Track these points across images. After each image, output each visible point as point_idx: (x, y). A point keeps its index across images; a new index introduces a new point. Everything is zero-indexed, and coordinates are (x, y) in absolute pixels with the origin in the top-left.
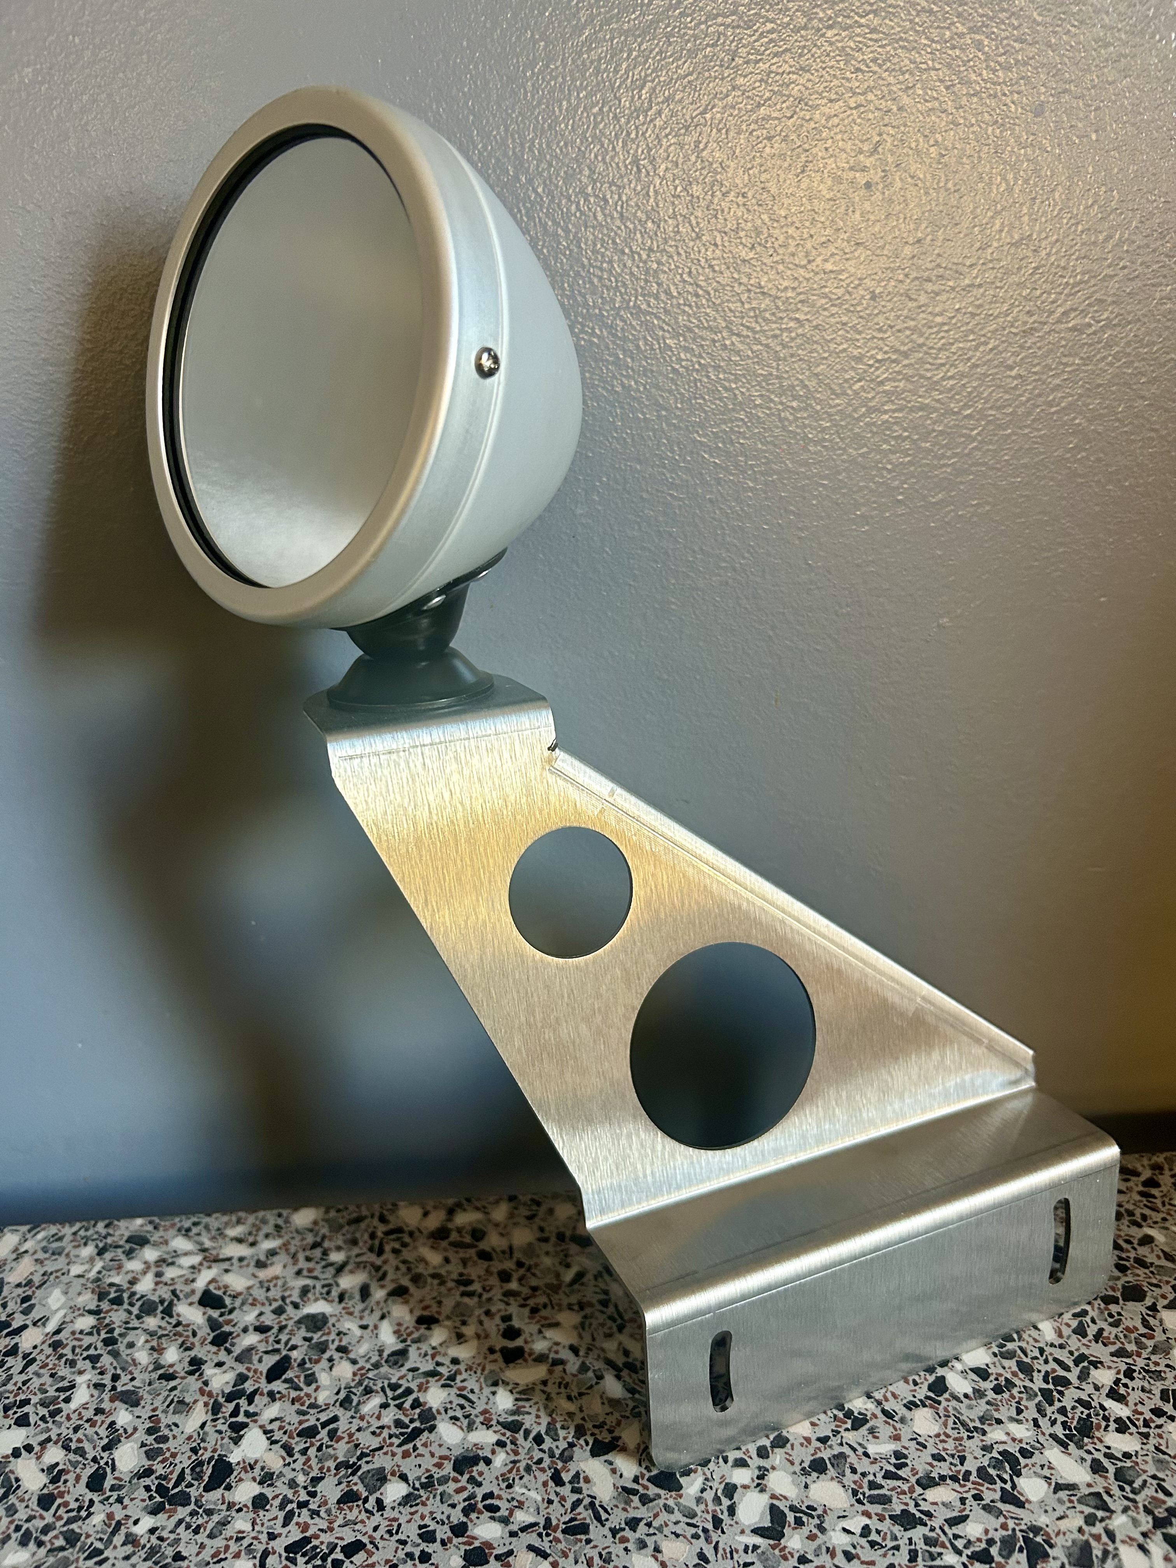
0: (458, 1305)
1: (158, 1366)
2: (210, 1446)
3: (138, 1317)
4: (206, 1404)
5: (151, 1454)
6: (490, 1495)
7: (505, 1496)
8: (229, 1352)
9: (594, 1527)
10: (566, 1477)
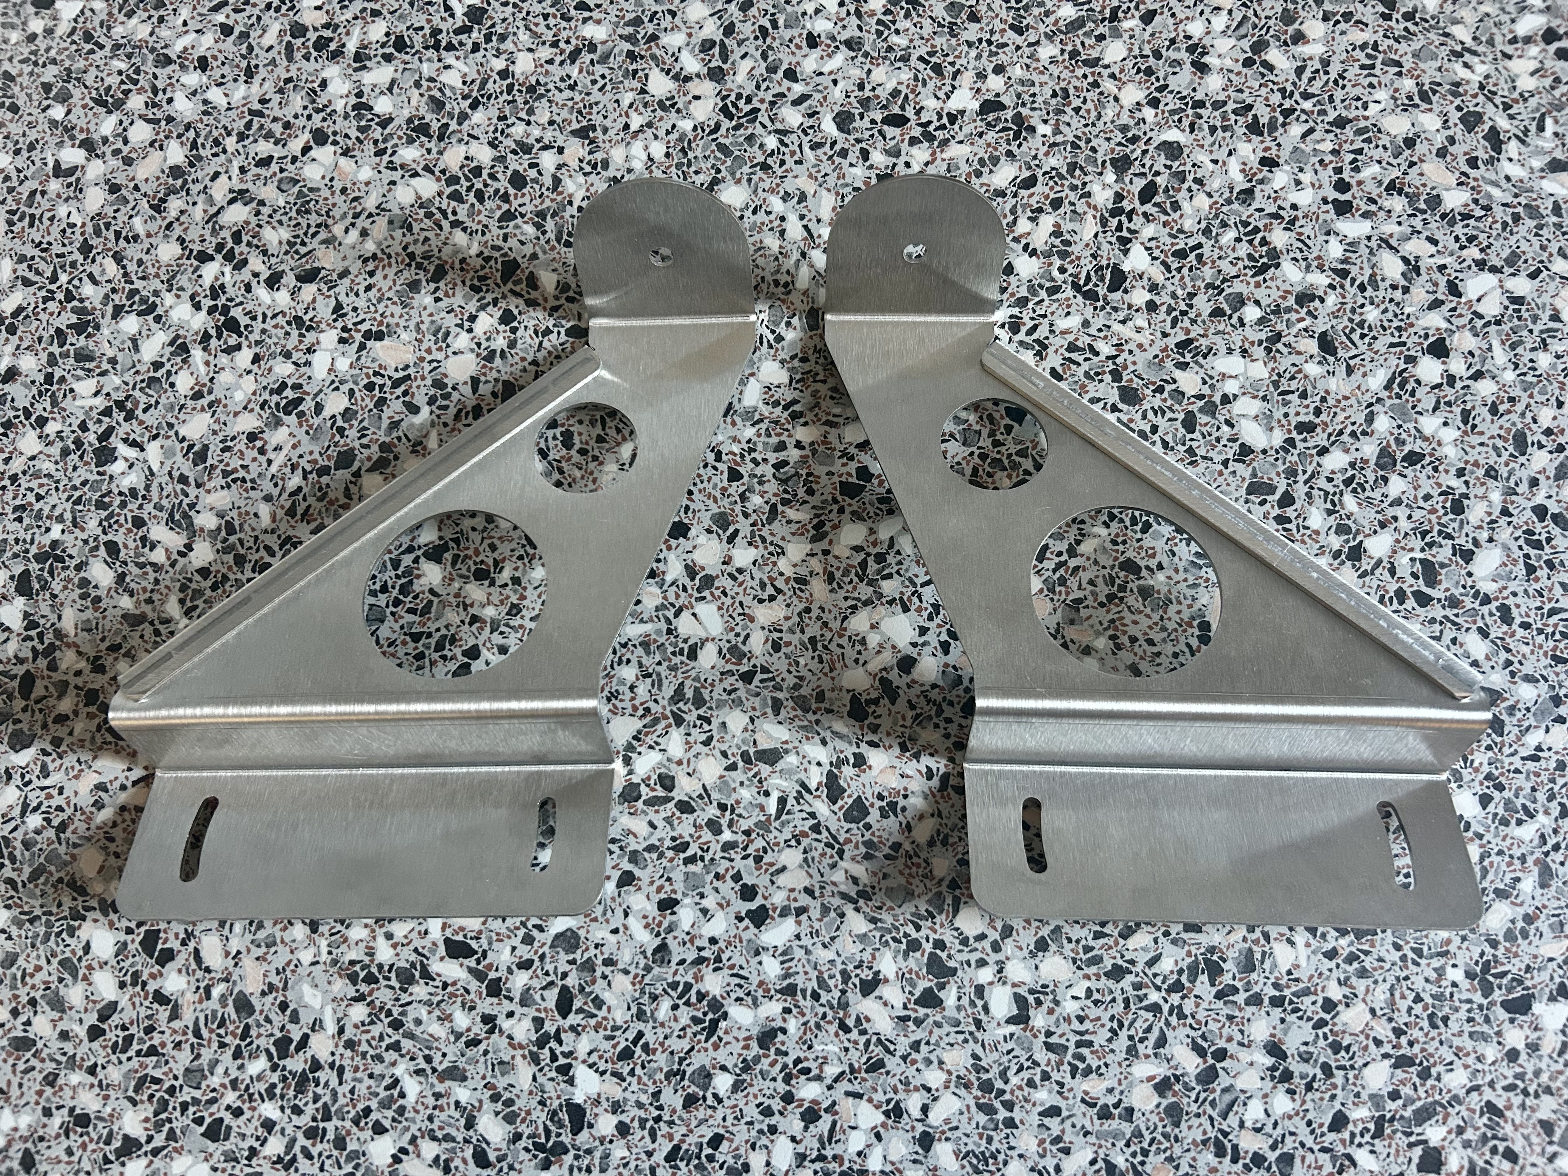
0: (687, 874)
1: (458, 1036)
2: (553, 1094)
3: (405, 991)
4: (524, 1057)
5: (510, 1119)
6: (797, 1061)
7: (812, 1056)
8: (511, 999)
9: (887, 1058)
10: (850, 1022)
